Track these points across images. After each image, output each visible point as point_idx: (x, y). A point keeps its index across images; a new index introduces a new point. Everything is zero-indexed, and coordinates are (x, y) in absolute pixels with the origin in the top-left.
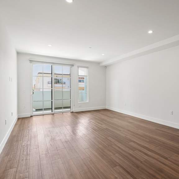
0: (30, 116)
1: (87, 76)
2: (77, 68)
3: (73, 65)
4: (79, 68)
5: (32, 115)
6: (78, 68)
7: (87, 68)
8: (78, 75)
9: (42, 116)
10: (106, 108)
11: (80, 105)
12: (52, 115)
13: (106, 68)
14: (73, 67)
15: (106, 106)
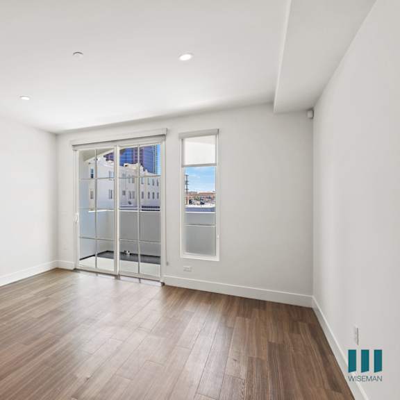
1: (215, 164)
3: (163, 135)
4: (187, 140)
5: (77, 268)
6: (182, 140)
7: (217, 133)
8: (183, 166)
9: (95, 274)
10: (313, 307)
11: (189, 267)
12: (113, 278)
13: (310, 115)
14: (165, 140)
15: (313, 297)
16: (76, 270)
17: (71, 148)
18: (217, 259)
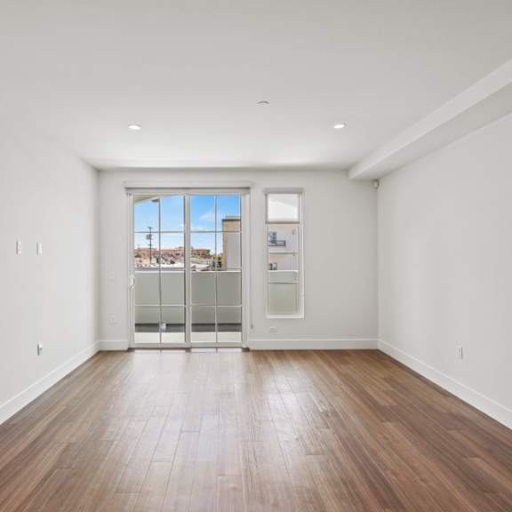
0: (126, 349)
1: (298, 223)
2: (264, 197)
3: (248, 188)
4: (270, 196)
5: (132, 347)
6: (266, 195)
7: (299, 192)
8: (267, 223)
9: (159, 351)
10: (379, 348)
11: (274, 327)
12: (184, 351)
13: (376, 184)
14: (249, 193)
15: (379, 340)
16: (130, 350)
17: (124, 192)
18: (301, 316)
